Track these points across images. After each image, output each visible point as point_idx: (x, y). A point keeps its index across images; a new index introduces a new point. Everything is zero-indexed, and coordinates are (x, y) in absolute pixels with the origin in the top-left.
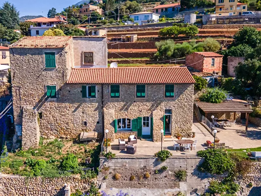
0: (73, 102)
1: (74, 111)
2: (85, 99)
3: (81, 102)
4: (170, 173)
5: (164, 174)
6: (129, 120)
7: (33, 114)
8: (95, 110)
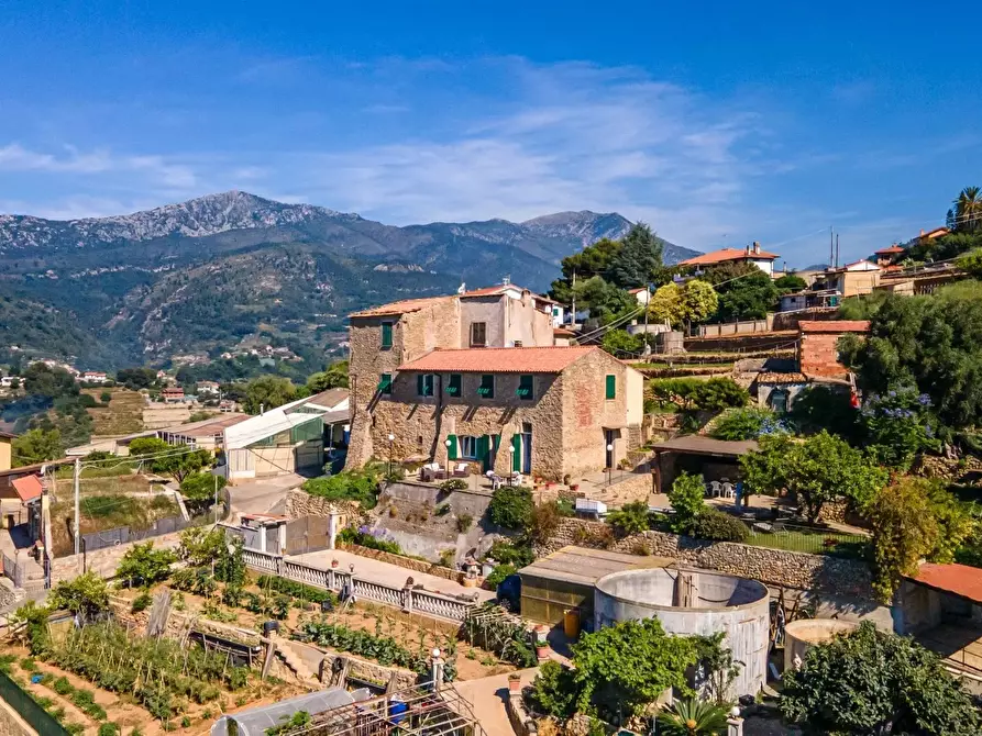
0: (407, 403)
1: (408, 418)
2: (420, 397)
3: (418, 402)
4: (453, 517)
5: (445, 517)
6: (473, 439)
7: (364, 418)
8: (432, 418)
